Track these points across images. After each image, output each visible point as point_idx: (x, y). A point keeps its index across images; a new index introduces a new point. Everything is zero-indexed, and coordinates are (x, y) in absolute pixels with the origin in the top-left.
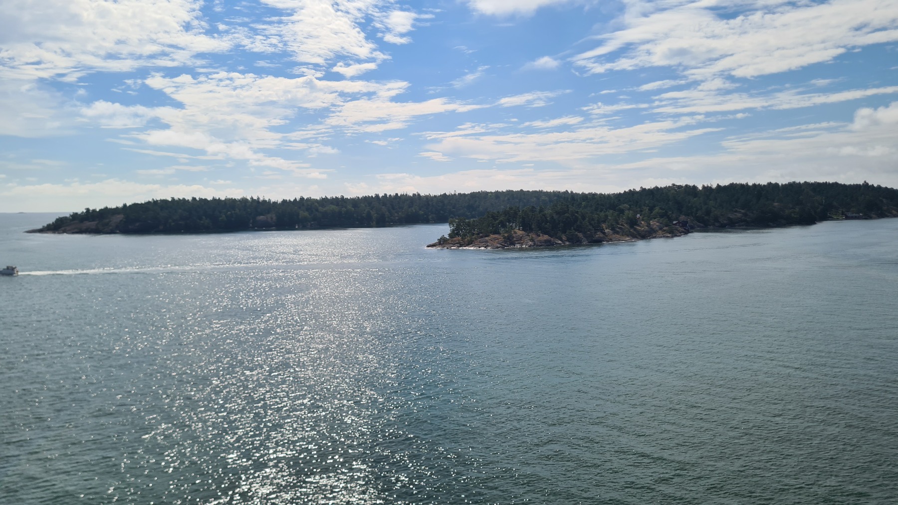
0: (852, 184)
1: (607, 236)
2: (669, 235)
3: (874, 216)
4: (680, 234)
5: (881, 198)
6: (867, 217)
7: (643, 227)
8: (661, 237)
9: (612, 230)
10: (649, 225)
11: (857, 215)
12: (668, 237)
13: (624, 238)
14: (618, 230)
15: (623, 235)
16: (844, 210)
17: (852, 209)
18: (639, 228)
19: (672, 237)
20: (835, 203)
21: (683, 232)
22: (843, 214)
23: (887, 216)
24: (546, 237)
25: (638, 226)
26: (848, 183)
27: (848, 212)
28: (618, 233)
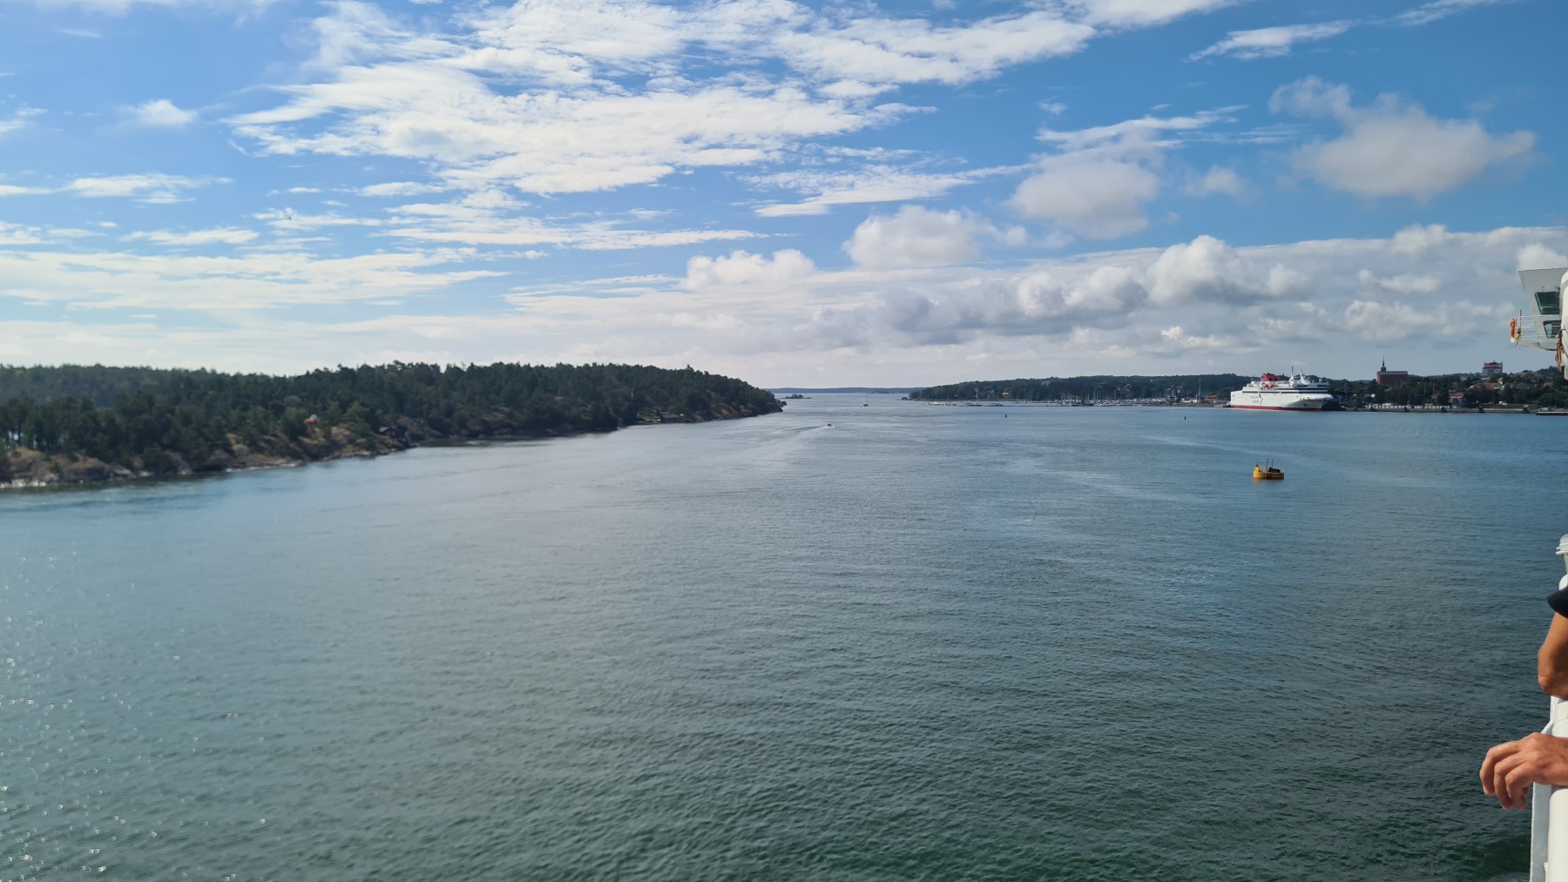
0: (673, 369)
1: (235, 457)
2: (366, 453)
3: (699, 417)
4: (387, 450)
5: (708, 391)
6: (690, 420)
7: (317, 439)
8: (350, 457)
9: (249, 445)
10: (328, 435)
11: (676, 416)
12: (363, 457)
13: (272, 461)
14: (263, 444)
15: (272, 455)
16: (659, 409)
17: (670, 407)
18: (307, 440)
19: (372, 457)
20: (648, 398)
21: (394, 446)
22: (658, 414)
23: (716, 418)
24: (93, 462)
25: (308, 436)
26: (668, 368)
27: (664, 411)
28: (261, 450)
